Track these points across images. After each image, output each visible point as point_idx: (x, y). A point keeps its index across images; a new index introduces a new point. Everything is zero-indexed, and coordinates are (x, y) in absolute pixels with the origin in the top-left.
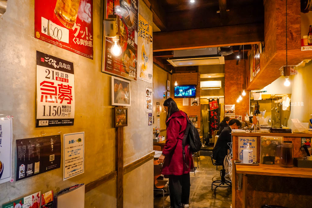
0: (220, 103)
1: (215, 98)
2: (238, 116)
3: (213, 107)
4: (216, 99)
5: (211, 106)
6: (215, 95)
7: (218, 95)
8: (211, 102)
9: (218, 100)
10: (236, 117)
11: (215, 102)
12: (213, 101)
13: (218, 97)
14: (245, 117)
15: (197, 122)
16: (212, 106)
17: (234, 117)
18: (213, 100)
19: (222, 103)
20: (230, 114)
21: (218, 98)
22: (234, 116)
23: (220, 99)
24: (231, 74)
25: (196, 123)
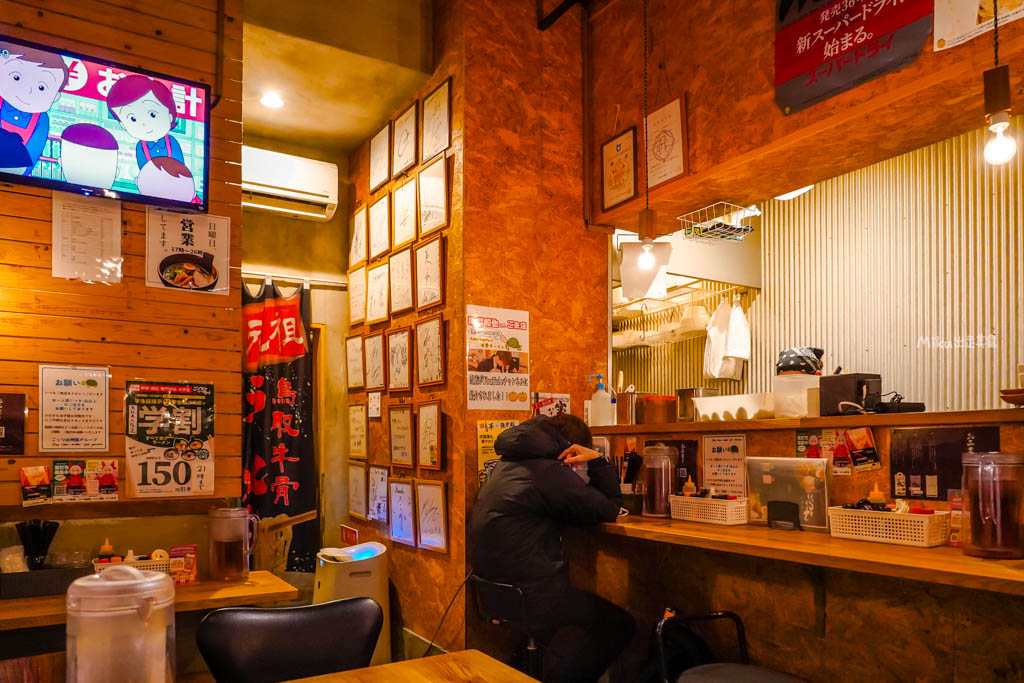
0: (317, 319)
1: (285, 284)
2: (548, 395)
3: (266, 346)
4: (287, 293)
5: (255, 335)
6: (277, 260)
7: (304, 265)
8: (254, 309)
9: (304, 296)
10: (537, 404)
11: (283, 311)
12: (269, 303)
13: (307, 278)
14: (588, 404)
15: (208, 445)
16: (263, 338)
17: (526, 406)
18: (271, 292)
19: (329, 322)
20: (502, 375)
21: (306, 287)
22: (522, 397)
23: (315, 294)
24: (506, 82)
25: (204, 455)
